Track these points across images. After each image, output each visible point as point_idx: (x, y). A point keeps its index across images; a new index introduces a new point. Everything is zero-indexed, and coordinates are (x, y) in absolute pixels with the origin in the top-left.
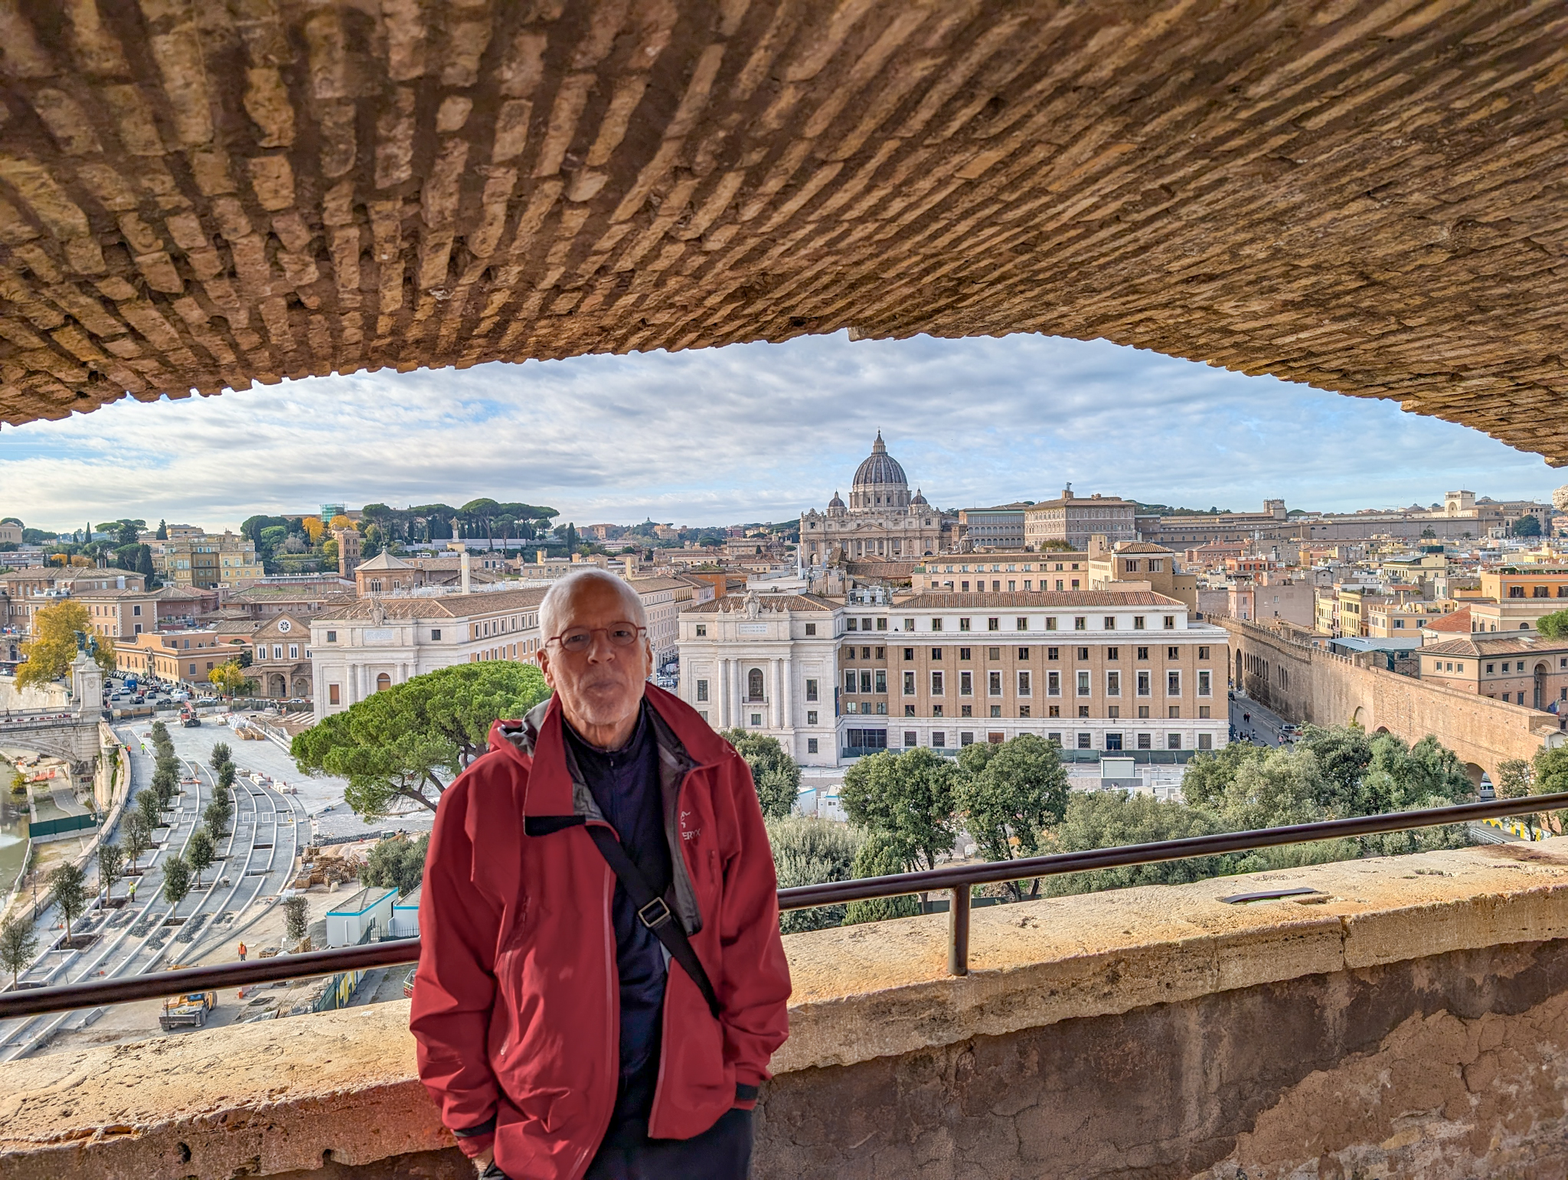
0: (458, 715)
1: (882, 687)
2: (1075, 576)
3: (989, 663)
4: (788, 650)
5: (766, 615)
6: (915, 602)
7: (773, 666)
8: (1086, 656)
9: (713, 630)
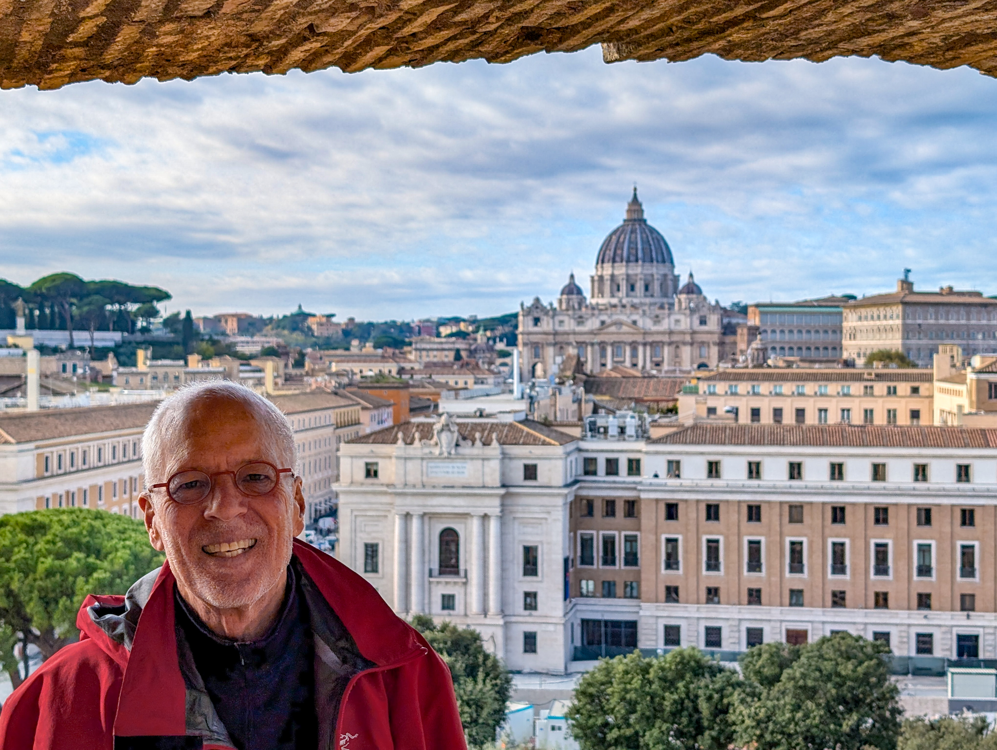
0: (15, 586)
1: (632, 559)
2: (915, 404)
3: (789, 527)
4: (497, 502)
5: (466, 449)
6: (681, 436)
7: (475, 525)
8: (928, 521)
9: (389, 470)
